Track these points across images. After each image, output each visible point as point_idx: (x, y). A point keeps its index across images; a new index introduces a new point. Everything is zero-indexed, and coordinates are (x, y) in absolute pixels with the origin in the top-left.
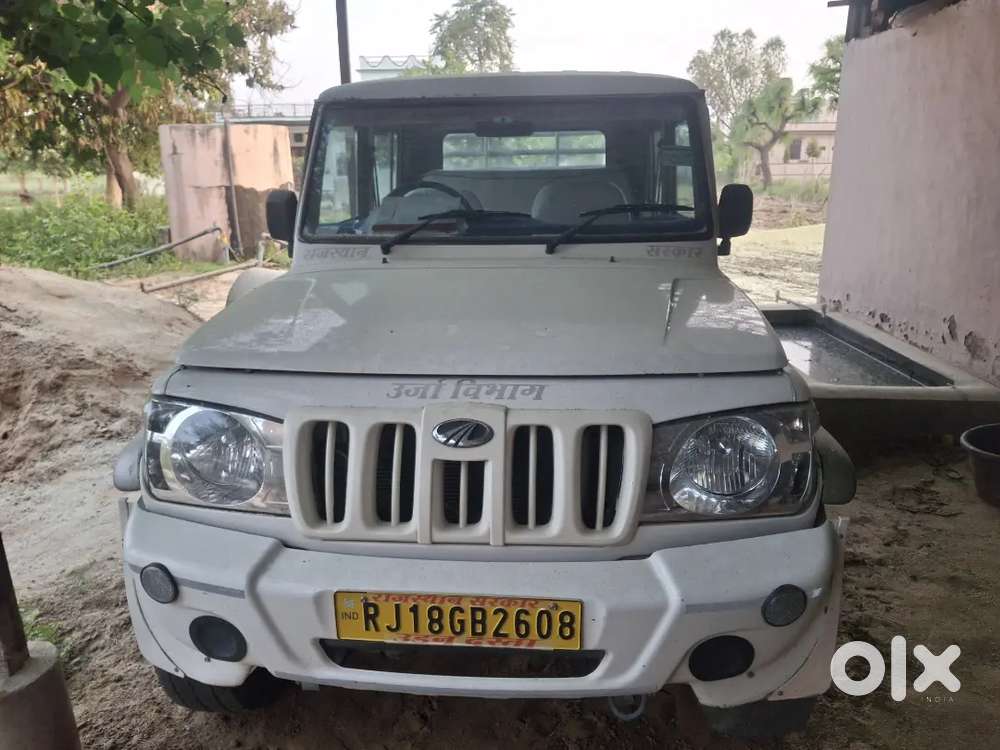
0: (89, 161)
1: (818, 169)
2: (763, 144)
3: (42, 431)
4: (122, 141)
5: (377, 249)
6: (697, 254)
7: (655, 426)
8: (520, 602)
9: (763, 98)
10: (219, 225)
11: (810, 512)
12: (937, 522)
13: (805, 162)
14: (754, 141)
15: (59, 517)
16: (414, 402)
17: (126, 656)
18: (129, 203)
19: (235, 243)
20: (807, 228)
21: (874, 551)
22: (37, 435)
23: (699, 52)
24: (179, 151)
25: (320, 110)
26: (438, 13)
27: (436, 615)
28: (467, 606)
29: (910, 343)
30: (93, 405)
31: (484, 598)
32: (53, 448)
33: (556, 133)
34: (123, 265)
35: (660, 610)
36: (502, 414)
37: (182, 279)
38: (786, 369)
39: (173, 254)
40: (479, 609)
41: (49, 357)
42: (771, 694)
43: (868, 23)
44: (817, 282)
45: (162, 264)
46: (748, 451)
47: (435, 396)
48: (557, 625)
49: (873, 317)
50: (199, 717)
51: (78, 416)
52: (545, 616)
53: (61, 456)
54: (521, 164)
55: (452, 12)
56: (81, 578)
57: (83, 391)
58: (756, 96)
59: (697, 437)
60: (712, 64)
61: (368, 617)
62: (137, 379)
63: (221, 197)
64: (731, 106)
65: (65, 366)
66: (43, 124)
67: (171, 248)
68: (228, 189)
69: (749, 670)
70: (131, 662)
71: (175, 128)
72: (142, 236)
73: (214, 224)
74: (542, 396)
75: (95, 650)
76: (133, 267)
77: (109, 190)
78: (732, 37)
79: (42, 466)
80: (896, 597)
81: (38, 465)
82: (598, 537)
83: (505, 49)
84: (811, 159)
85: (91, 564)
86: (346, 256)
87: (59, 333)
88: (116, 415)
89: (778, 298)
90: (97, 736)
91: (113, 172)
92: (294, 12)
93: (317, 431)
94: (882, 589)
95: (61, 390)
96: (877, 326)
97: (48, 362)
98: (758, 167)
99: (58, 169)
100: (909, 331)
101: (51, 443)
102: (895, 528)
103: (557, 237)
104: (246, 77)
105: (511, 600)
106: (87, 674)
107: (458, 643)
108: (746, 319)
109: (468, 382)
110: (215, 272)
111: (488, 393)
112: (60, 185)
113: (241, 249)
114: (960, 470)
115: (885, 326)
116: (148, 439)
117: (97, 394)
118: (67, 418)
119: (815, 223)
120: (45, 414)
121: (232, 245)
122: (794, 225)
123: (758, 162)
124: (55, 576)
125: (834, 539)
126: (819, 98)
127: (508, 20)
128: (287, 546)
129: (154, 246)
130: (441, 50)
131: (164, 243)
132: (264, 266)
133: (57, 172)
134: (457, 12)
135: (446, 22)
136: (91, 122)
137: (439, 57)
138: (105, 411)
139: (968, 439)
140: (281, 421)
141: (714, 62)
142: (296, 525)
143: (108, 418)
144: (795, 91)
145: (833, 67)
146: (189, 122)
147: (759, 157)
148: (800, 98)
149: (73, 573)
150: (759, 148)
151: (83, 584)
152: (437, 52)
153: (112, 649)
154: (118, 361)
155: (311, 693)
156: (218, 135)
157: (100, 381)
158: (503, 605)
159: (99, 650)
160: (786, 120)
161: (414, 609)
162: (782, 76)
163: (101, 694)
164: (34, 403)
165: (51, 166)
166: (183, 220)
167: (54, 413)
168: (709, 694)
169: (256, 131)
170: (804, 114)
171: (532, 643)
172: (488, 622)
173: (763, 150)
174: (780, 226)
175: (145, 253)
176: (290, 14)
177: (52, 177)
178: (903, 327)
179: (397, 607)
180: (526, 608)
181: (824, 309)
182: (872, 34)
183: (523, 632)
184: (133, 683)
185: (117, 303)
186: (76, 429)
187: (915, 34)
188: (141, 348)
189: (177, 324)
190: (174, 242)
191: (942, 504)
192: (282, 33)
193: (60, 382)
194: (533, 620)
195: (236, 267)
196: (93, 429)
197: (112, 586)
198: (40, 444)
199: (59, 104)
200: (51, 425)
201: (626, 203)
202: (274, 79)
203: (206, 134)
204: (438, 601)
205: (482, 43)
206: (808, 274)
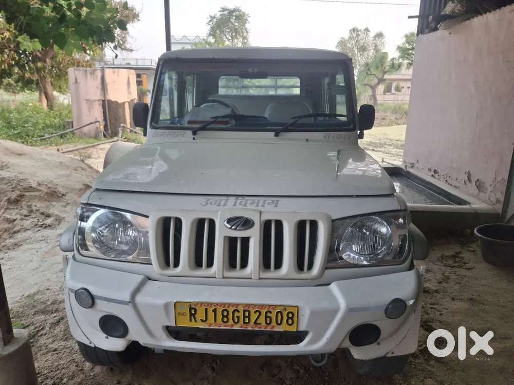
0: (30, 85)
1: (400, 98)
2: (373, 85)
3: (9, 223)
4: (48, 76)
5: (190, 132)
6: (349, 138)
7: (333, 221)
8: (267, 307)
9: (374, 62)
10: (98, 119)
11: (407, 263)
12: (463, 272)
13: (394, 94)
14: (369, 83)
15: (19, 268)
16: (215, 208)
17: (58, 338)
18: (51, 107)
19: (106, 129)
20: (395, 127)
21: (433, 285)
22: (6, 226)
23: (342, 38)
24: (78, 81)
25: (161, 63)
26: (211, 15)
27: (225, 314)
28: (241, 309)
29: (449, 184)
30: (36, 210)
31: (249, 305)
32: (15, 232)
33: (276, 77)
34: (48, 139)
35: (335, 311)
36: (259, 214)
37: (78, 147)
38: (395, 194)
39: (74, 134)
40: (247, 310)
41: (14, 186)
42: (388, 353)
43: (427, 27)
44: (402, 154)
45: (68, 139)
46: (377, 233)
47: (225, 205)
48: (285, 318)
49: (430, 171)
50: (98, 369)
51: (28, 216)
52: (279, 314)
53: (19, 236)
54: (252, 92)
55: (218, 15)
56: (32, 299)
57: (30, 203)
58: (370, 61)
59: (352, 227)
60: (348, 45)
61: (191, 315)
62: (59, 197)
63: (100, 105)
64: (358, 66)
65: (21, 190)
66: (6, 66)
67: (72, 131)
68: (104, 101)
69: (378, 341)
70: (61, 341)
71: (77, 70)
72: (58, 124)
73: (96, 119)
74: (278, 205)
75: (42, 335)
76: (53, 140)
77: (40, 100)
78: (358, 31)
79: (10, 242)
80: (444, 308)
81: (7, 241)
82: (305, 275)
83: (245, 34)
84: (397, 92)
85: (38, 292)
86: (174, 136)
87: (18, 173)
88: (48, 216)
89: (383, 161)
90: (45, 379)
91: (43, 92)
92: (139, 12)
93: (166, 222)
94: (437, 305)
95: (19, 203)
96: (432, 176)
97: (13, 188)
98: (371, 96)
99: (13, 89)
100: (448, 179)
101: (14, 230)
102: (443, 274)
103: (280, 129)
104: (113, 45)
105: (263, 306)
106: (37, 348)
107: (236, 327)
108: (374, 170)
109: (241, 198)
110: (97, 143)
111: (251, 204)
112: (12, 97)
113: (110, 132)
114: (474, 246)
115: (436, 176)
116: (79, 225)
117: (38, 205)
118: (23, 217)
119: (399, 124)
120: (11, 215)
121: (105, 130)
122: (389, 125)
123: (371, 94)
124: (19, 298)
125: (419, 276)
126: (401, 63)
127: (246, 20)
128: (150, 279)
129: (64, 130)
130: (213, 33)
131: (69, 128)
132: (121, 141)
133: (11, 90)
134: (221, 15)
135: (215, 20)
136: (32, 65)
137: (211, 37)
138: (42, 214)
139: (478, 231)
140: (147, 217)
141: (349, 44)
142: (155, 268)
143: (43, 218)
144: (389, 59)
145: (408, 47)
146: (83, 66)
147: (371, 91)
148: (392, 62)
149: (28, 296)
150: (371, 87)
151: (34, 302)
152: (210, 35)
153: (50, 335)
154: (49, 188)
155: (159, 354)
156: (99, 74)
157: (40, 199)
158: (259, 309)
159: (43, 336)
160: (385, 73)
161: (215, 311)
162: (383, 51)
163: (46, 357)
164: (5, 209)
165: (8, 87)
166: (80, 117)
167: (16, 214)
168: (358, 353)
169: (118, 72)
170: (394, 71)
171: (273, 327)
172: (251, 317)
173: (373, 88)
174: (382, 126)
175: (58, 134)
176: (137, 13)
177: (8, 93)
178: (445, 176)
179: (206, 310)
180: (270, 310)
181: (406, 167)
182: (429, 32)
183: (269, 322)
184: (63, 352)
185: (49, 158)
186: (27, 223)
187: (450, 33)
188: (61, 181)
189: (80, 169)
190: (74, 128)
191: (466, 263)
192: (133, 22)
193: (19, 198)
194: (273, 316)
195: (106, 141)
196: (36, 223)
197: (50, 303)
198: (8, 230)
199: (15, 56)
200: (15, 220)
201: (311, 113)
202: (128, 46)
203: (93, 73)
204: (226, 306)
205: (233, 30)
206: (396, 150)
